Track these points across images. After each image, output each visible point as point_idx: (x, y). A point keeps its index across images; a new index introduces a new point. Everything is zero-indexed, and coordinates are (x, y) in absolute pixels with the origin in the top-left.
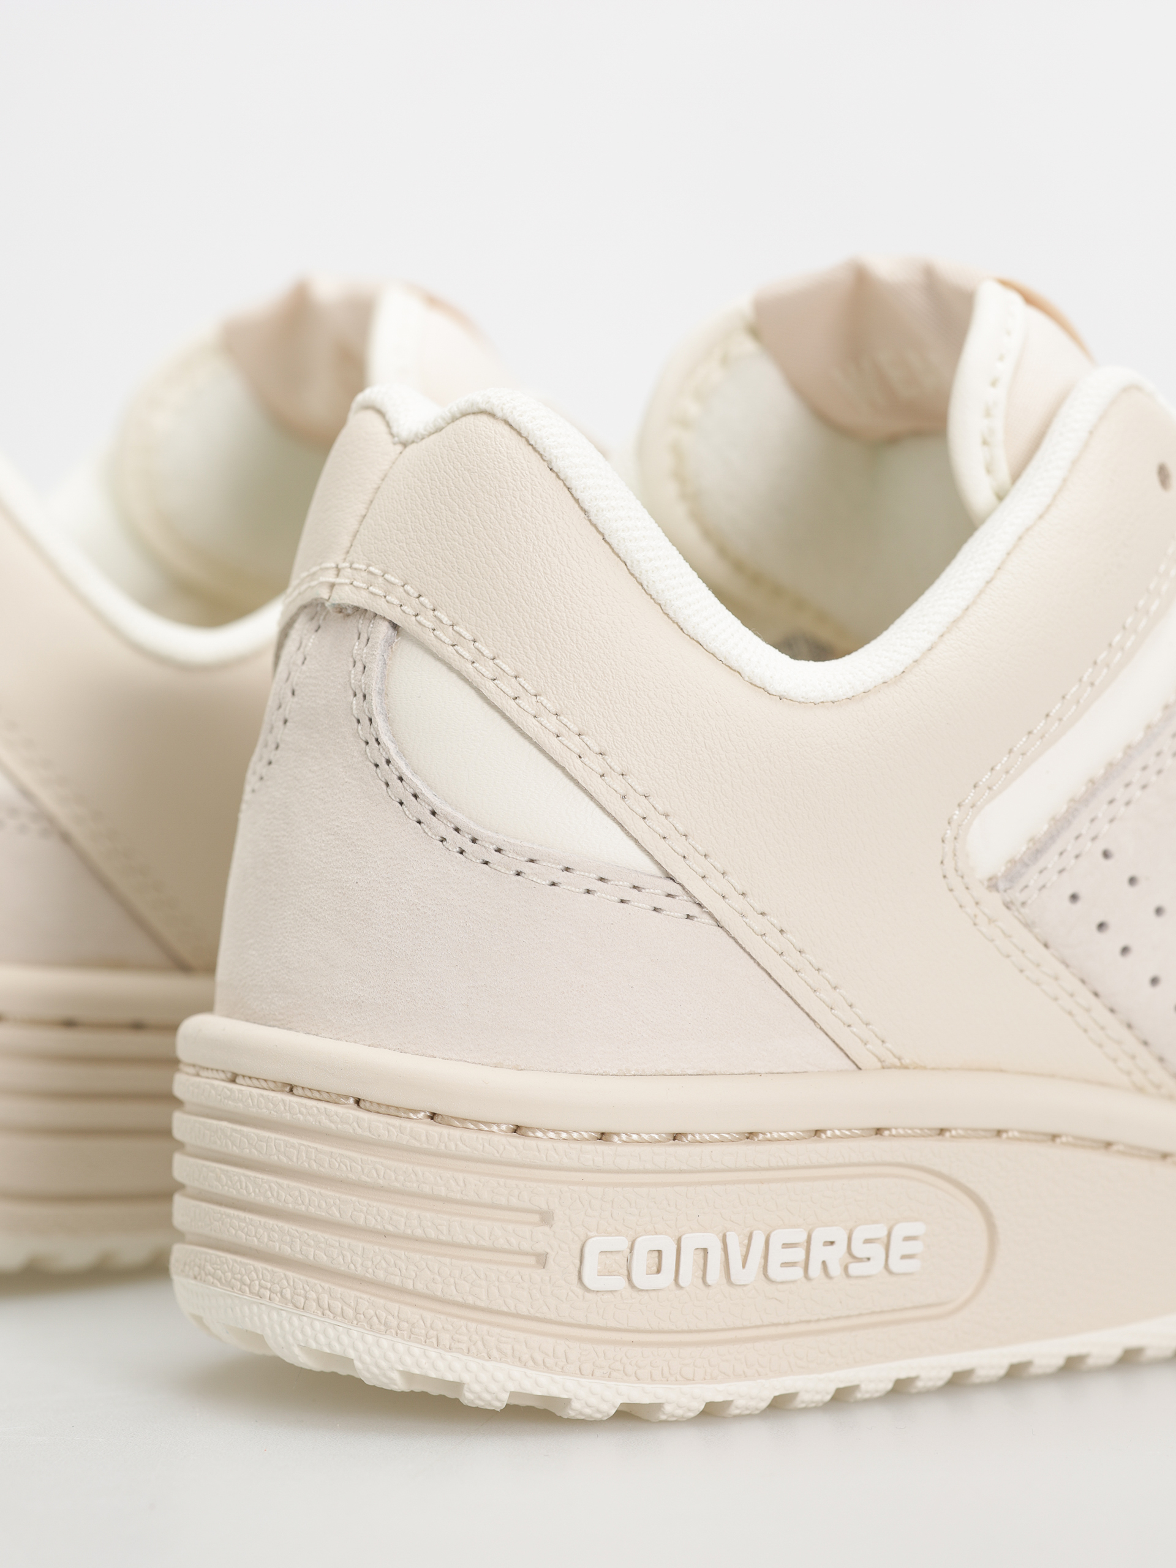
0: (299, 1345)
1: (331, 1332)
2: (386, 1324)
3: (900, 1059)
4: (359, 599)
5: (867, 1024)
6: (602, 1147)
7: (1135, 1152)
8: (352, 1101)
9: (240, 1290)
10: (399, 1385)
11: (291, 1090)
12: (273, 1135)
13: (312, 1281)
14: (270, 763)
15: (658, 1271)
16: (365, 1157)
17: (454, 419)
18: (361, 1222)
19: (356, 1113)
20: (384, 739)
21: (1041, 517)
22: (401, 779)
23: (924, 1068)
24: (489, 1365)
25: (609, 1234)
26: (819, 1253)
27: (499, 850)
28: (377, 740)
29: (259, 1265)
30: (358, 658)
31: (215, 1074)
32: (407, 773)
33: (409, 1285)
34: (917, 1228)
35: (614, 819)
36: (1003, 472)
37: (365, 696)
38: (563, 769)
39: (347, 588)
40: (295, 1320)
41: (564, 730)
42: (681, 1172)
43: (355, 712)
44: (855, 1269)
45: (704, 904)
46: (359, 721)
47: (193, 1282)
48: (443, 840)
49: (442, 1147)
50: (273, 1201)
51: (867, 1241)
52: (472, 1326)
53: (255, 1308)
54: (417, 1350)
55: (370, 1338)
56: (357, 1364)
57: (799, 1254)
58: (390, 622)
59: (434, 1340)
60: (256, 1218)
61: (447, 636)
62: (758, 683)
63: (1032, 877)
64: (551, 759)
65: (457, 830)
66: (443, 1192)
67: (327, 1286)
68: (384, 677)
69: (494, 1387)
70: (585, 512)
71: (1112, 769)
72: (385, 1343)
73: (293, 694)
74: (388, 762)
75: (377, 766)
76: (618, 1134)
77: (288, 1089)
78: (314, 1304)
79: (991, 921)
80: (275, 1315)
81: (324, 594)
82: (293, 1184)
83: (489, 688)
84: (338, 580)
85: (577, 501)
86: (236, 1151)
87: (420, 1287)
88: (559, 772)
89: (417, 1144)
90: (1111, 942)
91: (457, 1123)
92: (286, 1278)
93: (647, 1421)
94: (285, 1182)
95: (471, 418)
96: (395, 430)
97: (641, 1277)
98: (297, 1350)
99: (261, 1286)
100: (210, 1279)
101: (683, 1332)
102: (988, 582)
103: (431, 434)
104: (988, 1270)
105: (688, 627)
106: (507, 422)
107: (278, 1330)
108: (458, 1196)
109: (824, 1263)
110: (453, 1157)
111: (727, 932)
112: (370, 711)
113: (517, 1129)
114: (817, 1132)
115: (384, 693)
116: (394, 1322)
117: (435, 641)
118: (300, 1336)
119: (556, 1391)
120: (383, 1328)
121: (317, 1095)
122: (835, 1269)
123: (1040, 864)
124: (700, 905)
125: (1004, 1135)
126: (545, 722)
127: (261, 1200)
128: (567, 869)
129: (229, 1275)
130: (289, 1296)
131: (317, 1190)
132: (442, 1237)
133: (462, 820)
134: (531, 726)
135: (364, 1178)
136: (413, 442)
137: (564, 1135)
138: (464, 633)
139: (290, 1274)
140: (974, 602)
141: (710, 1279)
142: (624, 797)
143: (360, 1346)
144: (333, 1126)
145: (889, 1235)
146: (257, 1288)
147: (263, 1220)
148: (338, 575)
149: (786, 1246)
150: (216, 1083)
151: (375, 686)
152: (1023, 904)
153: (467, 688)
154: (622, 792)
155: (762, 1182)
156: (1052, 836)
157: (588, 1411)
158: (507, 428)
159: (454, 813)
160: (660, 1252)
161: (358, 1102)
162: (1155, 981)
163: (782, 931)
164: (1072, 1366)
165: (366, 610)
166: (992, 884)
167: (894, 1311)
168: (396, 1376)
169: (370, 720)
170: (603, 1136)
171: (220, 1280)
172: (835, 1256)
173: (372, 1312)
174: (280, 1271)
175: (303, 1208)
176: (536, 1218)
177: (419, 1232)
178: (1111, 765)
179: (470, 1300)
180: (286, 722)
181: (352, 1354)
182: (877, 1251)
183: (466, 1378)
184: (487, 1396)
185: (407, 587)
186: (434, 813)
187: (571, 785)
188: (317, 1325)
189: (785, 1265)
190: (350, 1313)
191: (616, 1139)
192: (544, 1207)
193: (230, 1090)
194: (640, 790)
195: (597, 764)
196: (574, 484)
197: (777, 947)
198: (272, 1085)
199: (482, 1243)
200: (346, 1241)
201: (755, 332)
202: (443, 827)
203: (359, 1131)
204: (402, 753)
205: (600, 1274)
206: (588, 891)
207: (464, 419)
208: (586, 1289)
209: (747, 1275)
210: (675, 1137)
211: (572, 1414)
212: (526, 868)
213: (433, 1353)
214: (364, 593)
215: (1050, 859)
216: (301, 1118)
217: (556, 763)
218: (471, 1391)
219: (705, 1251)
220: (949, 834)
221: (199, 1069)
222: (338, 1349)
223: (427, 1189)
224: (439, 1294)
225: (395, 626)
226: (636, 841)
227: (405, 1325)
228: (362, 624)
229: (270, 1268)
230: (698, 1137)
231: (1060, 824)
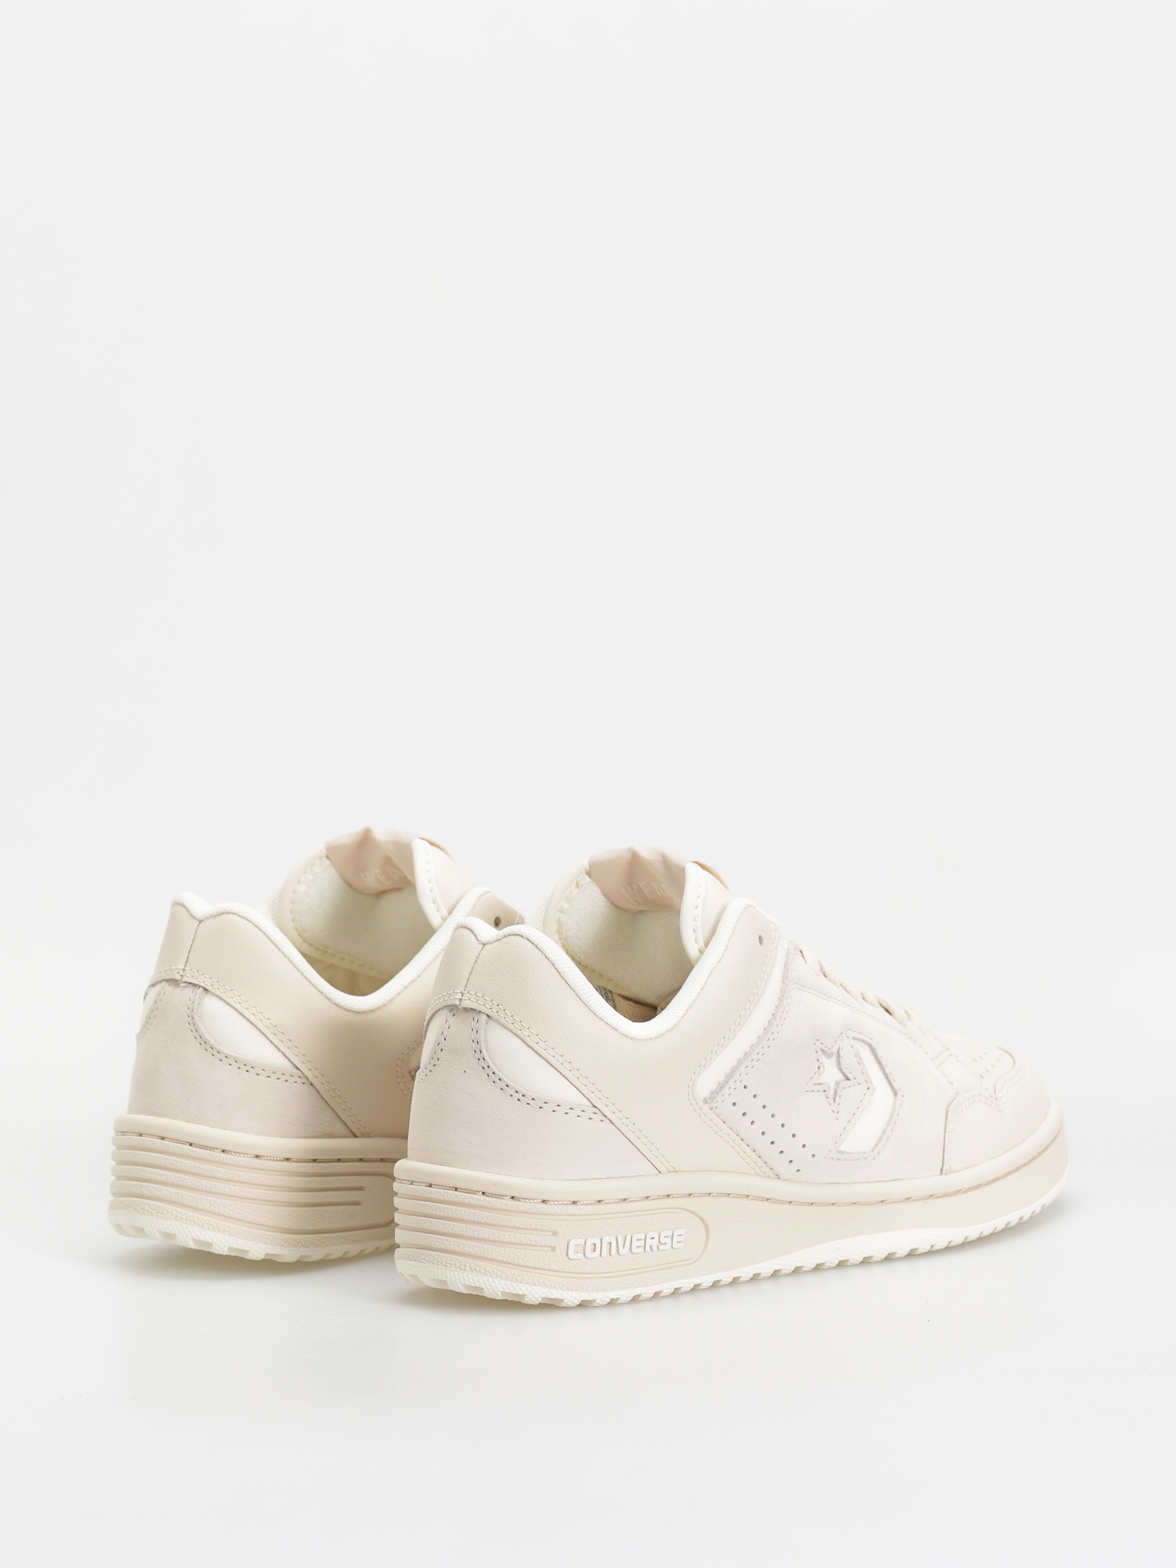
0: (462, 1284)
1: (475, 1278)
2: (497, 1274)
3: (674, 1168)
4: (474, 1006)
5: (663, 1156)
6: (574, 1207)
7: (758, 1199)
8: (481, 1193)
9: (437, 1264)
10: (500, 1297)
11: (456, 1189)
12: (450, 1207)
13: (467, 1260)
14: (435, 1065)
15: (594, 1251)
16: (488, 1214)
17: (505, 937)
18: (487, 1237)
19: (483, 1197)
20: (486, 1058)
21: (719, 962)
22: (494, 1073)
23: (683, 1171)
24: (535, 1288)
25: (577, 1238)
26: (649, 1242)
27: (533, 1099)
28: (484, 1059)
29: (445, 1255)
30: (474, 1028)
31: (422, 1184)
32: (496, 1071)
33: (505, 1260)
34: (682, 1231)
35: (575, 1087)
36: (702, 943)
37: (478, 1042)
38: (556, 1069)
39: (468, 1001)
40: (461, 1275)
41: (556, 1055)
42: (602, 1214)
43: (474, 1048)
44: (661, 1247)
45: (607, 1116)
46: (475, 1051)
47: (414, 1262)
48: (511, 1096)
49: (517, 1209)
50: (450, 1231)
51: (665, 1237)
52: (529, 1274)
53: (444, 1271)
54: (508, 1283)
55: (491, 1280)
56: (485, 1290)
57: (642, 1243)
58: (487, 1015)
59: (515, 1280)
60: (443, 1237)
61: (510, 1020)
62: (623, 1033)
63: (719, 1098)
64: (551, 1065)
65: (517, 1092)
66: (518, 1225)
67: (473, 1261)
68: (485, 1035)
69: (536, 1296)
70: (559, 972)
71: (746, 1055)
72: (496, 1281)
73: (445, 1039)
74: (488, 1067)
75: (483, 1068)
76: (579, 1202)
77: (454, 1189)
78: (469, 1268)
79: (705, 1115)
80: (452, 1273)
81: (458, 1003)
82: (459, 1224)
83: (527, 1040)
84: (463, 998)
85: (556, 969)
86: (434, 1213)
87: (509, 1260)
88: (554, 1070)
89: (508, 1208)
90: (748, 1120)
91: (522, 1200)
92: (457, 1259)
93: (589, 1307)
94: (455, 1224)
95: (513, 937)
96: (479, 939)
97: (589, 1254)
98: (460, 1286)
99: (446, 1262)
100: (423, 1261)
101: (603, 1273)
102: (702, 989)
103: (495, 941)
104: (706, 1246)
105: (598, 1014)
106: (528, 939)
107: (453, 1278)
108: (523, 1227)
109: (651, 1246)
110: (521, 1212)
111: (615, 1126)
112: (481, 1048)
113: (544, 1201)
114: (647, 1197)
115: (486, 1041)
116: (500, 1273)
117: (506, 1023)
118: (462, 1280)
119: (559, 1297)
120: (495, 1276)
121: (467, 1191)
122: (654, 1248)
123: (722, 1093)
124: (605, 1116)
125: (711, 1195)
126: (549, 1052)
127: (446, 1230)
128: (558, 1105)
129: (432, 1259)
130: (458, 1266)
131: (469, 1226)
132: (517, 1242)
133: (518, 1088)
134: (544, 1053)
135: (488, 1221)
136: (488, 944)
137: (561, 1203)
138: (517, 1019)
139: (459, 1258)
140: (697, 997)
141: (612, 1253)
142: (578, 1078)
143: (487, 1283)
144: (475, 1203)
145: (673, 1235)
146: (444, 1263)
147: (447, 1238)
148: (462, 996)
149: (638, 1240)
150: (423, 1187)
151: (482, 1038)
152: (716, 1108)
153: (518, 1039)
154: (578, 1076)
155: (629, 1217)
156: (726, 1081)
157: (570, 1303)
158: (528, 941)
159: (515, 1086)
160: (595, 1244)
161: (483, 1193)
162: (763, 1133)
163: (634, 1124)
164: (735, 1281)
165: (475, 1010)
166: (705, 1101)
167: (674, 1262)
168: (500, 1293)
169: (481, 1051)
170: (574, 1203)
171: (428, 1261)
172: (654, 1243)
173: (491, 1270)
174: (454, 1257)
175: (463, 1233)
176: (551, 1233)
177: (509, 1240)
178: (746, 1053)
179: (528, 1264)
180: (442, 1050)
181: (483, 1286)
182: (669, 1240)
183: (527, 1293)
184: (534, 1299)
185: (493, 1002)
186: (507, 1086)
187: (559, 1074)
188: (470, 1276)
189: (638, 1247)
190: (483, 1271)
191: (579, 1203)
192: (554, 1229)
193: (430, 1190)
194: (584, 1075)
195: (568, 1066)
196: (555, 963)
197: (632, 1130)
198: (448, 1188)
199: (532, 1243)
200: (481, 1245)
201: (589, 874)
202: (511, 1091)
203: (486, 1204)
204: (493, 1063)
205: (574, 1253)
206: (566, 1113)
207: (510, 937)
208: (570, 1259)
209: (625, 1251)
210: (599, 1202)
211: (564, 1305)
212: (544, 1105)
213: (515, 1284)
214: (475, 1004)
215: (726, 1091)
216: (462, 1200)
217: (553, 1067)
218: (528, 1298)
219: (610, 1243)
220: (691, 1084)
221: (402, 1181)
222: (478, 1285)
223: (512, 1224)
224: (516, 1262)
225: (488, 1016)
226: (583, 1094)
227: (504, 1274)
228: (475, 1015)
229: (449, 1255)
230: (607, 1201)
231: (729, 1077)
